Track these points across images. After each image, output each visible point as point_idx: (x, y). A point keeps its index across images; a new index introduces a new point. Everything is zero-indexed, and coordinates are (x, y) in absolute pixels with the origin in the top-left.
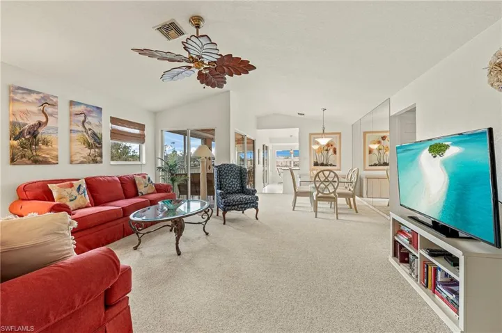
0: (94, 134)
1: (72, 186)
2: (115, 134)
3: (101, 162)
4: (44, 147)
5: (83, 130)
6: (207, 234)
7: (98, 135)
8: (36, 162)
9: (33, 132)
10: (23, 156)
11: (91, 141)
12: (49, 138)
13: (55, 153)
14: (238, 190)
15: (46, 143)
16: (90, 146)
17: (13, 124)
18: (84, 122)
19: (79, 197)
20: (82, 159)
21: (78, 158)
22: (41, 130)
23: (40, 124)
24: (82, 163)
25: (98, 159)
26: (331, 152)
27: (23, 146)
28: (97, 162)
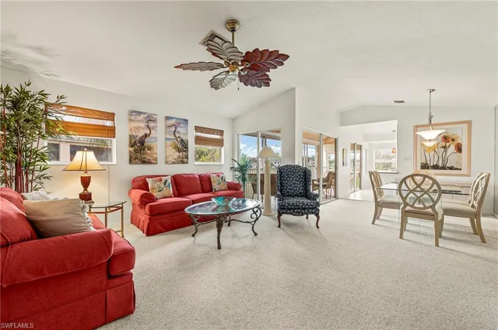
0: (182, 141)
1: (161, 180)
2: (198, 140)
3: (187, 163)
4: (148, 152)
5: (174, 138)
6: (256, 234)
7: (186, 142)
8: (144, 162)
9: (142, 142)
10: (136, 158)
11: (180, 146)
12: (152, 145)
13: (155, 156)
14: (301, 193)
15: (150, 149)
16: (179, 150)
17: (131, 137)
18: (174, 132)
19: (165, 189)
20: (173, 160)
21: (171, 159)
22: (146, 140)
23: (146, 136)
24: (173, 163)
25: (185, 160)
26: (452, 149)
27: (136, 151)
28: (184, 163)
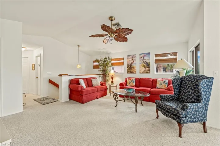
0: (147, 63)
3: (150, 73)
4: (133, 69)
5: (143, 62)
7: (148, 63)
8: (131, 73)
9: (131, 66)
10: (129, 71)
11: (146, 65)
12: (134, 66)
13: (135, 70)
15: (133, 68)
16: (145, 67)
17: (128, 64)
18: (143, 60)
20: (142, 72)
21: (142, 71)
22: (132, 65)
23: (132, 63)
24: (142, 73)
25: (148, 72)
27: (129, 69)
28: (148, 73)
